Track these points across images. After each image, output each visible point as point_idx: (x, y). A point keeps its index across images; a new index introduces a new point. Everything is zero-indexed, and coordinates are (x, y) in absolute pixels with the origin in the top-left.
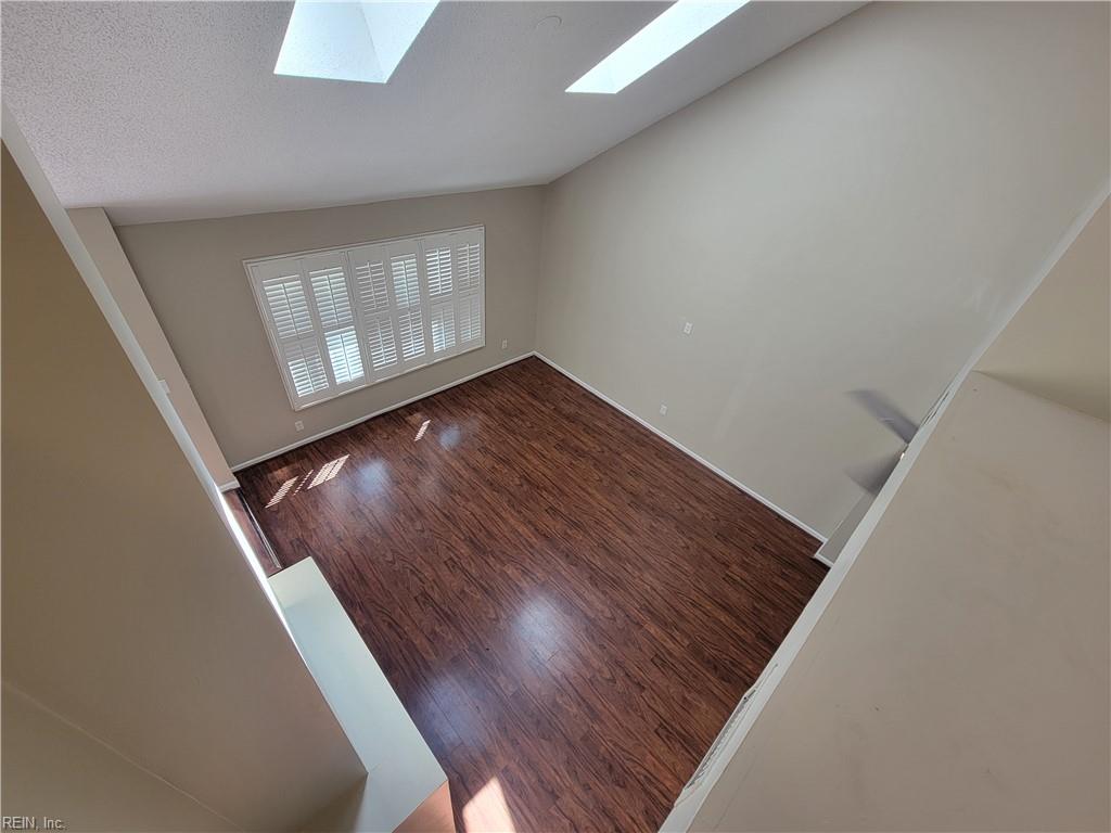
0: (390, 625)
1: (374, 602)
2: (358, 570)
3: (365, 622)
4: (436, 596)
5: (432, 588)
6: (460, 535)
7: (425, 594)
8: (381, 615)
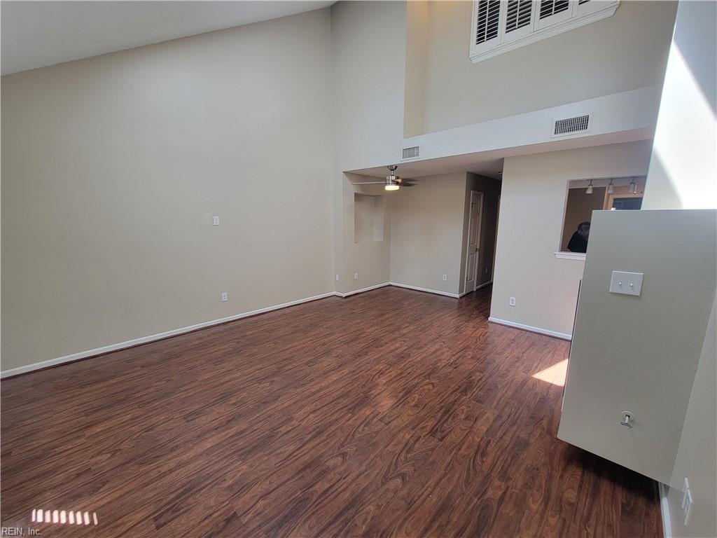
0: (483, 455)
1: (467, 481)
2: (433, 520)
3: (497, 482)
4: (430, 423)
5: (422, 428)
6: (347, 417)
7: (433, 432)
8: (478, 468)
